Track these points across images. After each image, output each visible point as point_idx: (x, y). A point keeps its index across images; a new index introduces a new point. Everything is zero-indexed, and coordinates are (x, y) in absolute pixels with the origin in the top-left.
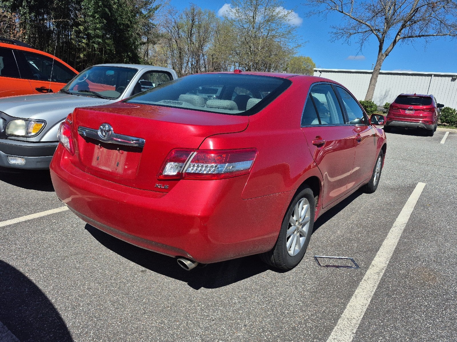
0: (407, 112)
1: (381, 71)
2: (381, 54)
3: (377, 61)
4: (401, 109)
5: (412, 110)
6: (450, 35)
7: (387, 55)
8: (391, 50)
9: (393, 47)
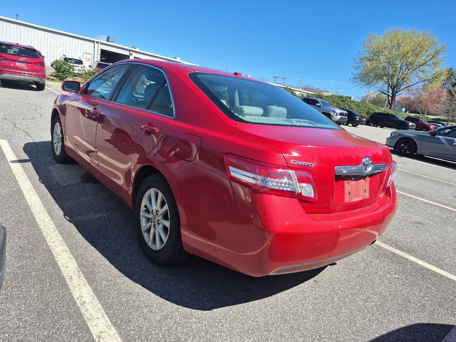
0: (18, 64)
4: (10, 60)
5: (22, 62)
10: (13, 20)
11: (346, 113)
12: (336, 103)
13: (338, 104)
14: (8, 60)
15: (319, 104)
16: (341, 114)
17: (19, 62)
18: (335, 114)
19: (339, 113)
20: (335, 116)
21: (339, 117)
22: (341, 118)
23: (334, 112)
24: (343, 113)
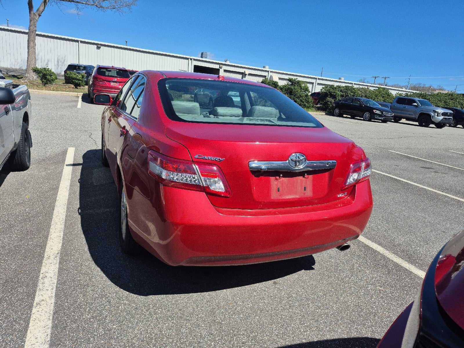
0: (112, 84)
1: (37, 33)
2: (32, 13)
3: (31, 21)
4: (106, 81)
5: (116, 82)
6: (97, 6)
7: (40, 16)
8: (44, 10)
9: (45, 7)
10: (123, 46)
11: (450, 113)
12: (443, 102)
13: (445, 102)
14: (105, 81)
15: (416, 104)
16: (444, 114)
17: (113, 82)
18: (436, 114)
19: (441, 113)
20: (436, 117)
21: (441, 118)
22: (444, 118)
23: (435, 112)
24: (447, 113)
